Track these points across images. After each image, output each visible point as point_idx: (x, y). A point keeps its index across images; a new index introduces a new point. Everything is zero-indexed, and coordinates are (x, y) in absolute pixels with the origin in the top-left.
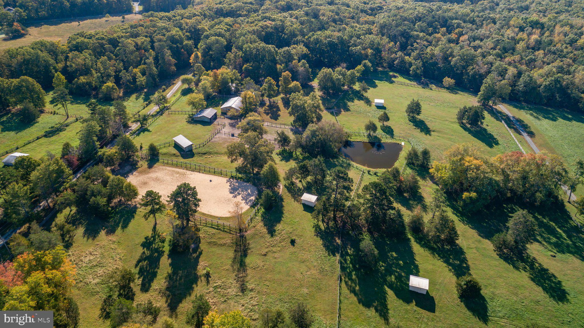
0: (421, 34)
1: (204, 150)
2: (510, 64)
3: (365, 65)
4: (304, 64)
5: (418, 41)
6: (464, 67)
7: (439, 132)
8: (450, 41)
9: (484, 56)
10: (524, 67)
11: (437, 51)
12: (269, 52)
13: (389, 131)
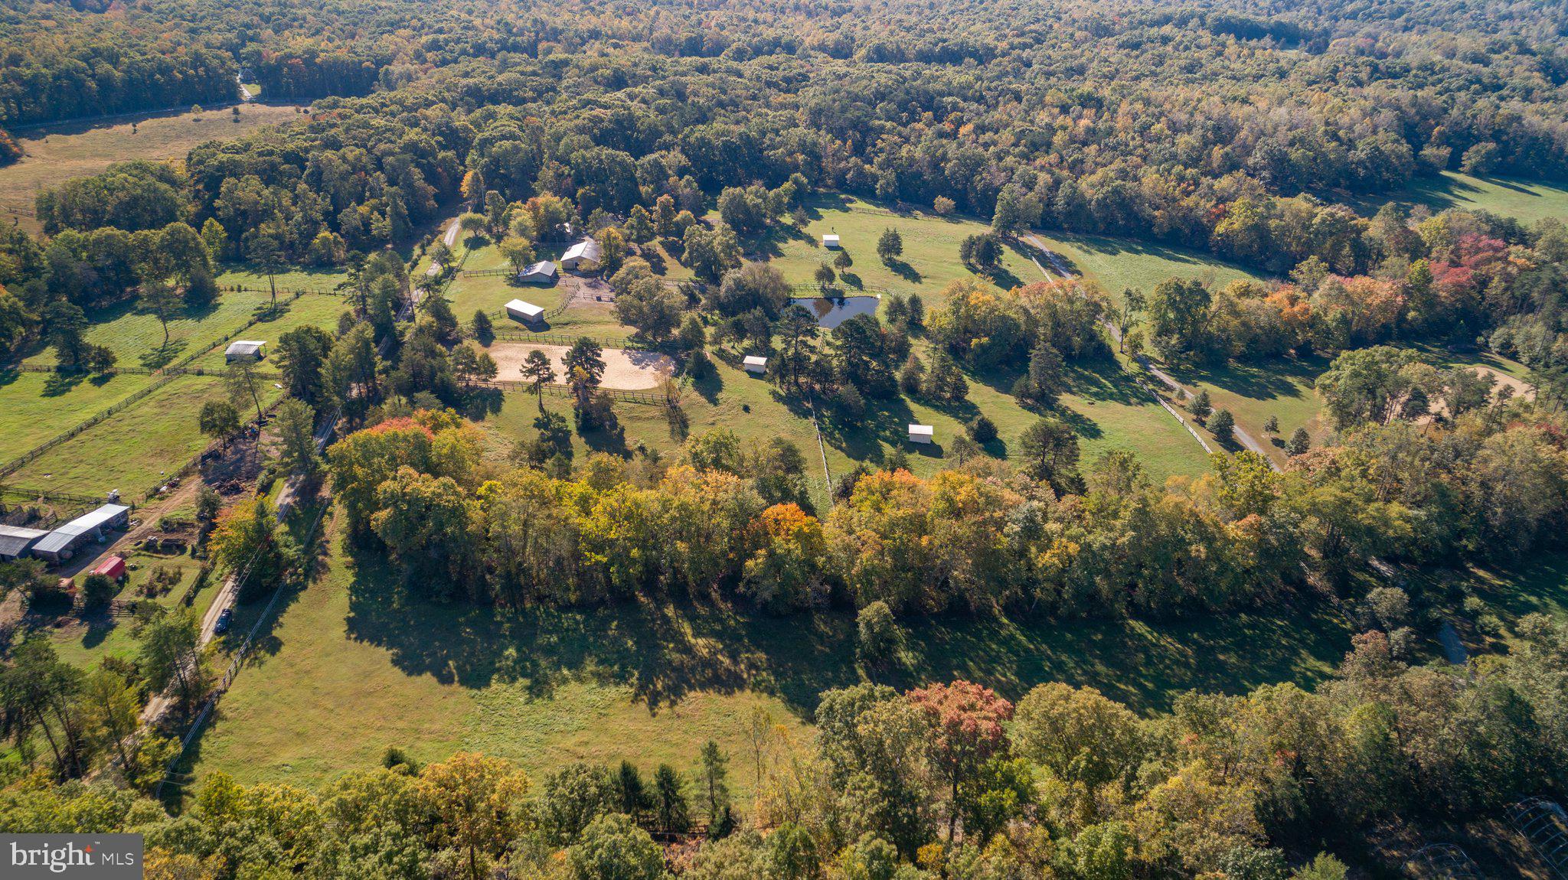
0: (889, 125)
1: (563, 319)
2: (1042, 168)
3: (796, 182)
4: (689, 182)
5: (884, 136)
6: (968, 179)
7: (932, 278)
8: (941, 135)
9: (1000, 159)
10: (1065, 173)
11: (918, 153)
12: (622, 163)
13: (854, 281)
